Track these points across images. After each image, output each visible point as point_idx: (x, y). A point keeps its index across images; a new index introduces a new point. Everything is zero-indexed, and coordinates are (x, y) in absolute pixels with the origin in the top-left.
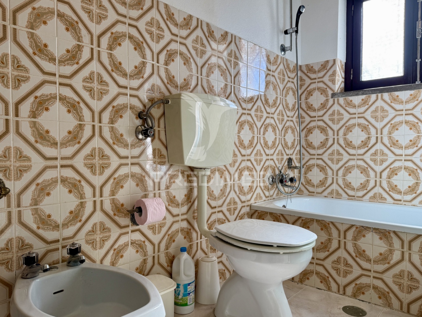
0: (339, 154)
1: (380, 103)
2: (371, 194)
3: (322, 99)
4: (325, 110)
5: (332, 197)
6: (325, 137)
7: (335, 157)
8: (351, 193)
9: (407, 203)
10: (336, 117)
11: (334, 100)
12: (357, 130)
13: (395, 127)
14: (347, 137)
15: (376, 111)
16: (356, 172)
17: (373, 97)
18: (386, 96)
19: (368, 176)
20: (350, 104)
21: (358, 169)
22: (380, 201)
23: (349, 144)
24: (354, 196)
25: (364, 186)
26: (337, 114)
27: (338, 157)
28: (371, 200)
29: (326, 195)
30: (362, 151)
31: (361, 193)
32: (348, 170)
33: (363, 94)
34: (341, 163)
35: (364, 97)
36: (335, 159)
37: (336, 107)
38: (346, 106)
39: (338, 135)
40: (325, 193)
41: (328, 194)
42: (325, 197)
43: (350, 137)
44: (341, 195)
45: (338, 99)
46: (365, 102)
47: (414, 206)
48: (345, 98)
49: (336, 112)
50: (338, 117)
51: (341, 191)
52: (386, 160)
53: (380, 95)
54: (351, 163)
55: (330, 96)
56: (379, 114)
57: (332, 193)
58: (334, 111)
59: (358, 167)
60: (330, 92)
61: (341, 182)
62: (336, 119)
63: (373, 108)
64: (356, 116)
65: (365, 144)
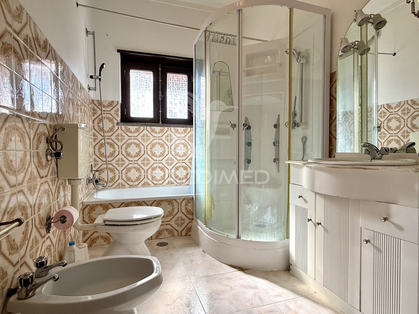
0: (123, 160)
1: (145, 132)
2: (142, 183)
3: (111, 125)
4: (112, 133)
5: (119, 188)
6: (113, 150)
7: (120, 162)
8: (131, 183)
9: (160, 185)
10: (120, 137)
11: (118, 127)
12: (133, 146)
13: (153, 146)
14: (127, 150)
15: (143, 136)
16: (133, 171)
17: (142, 128)
18: (148, 128)
19: (140, 173)
20: (128, 130)
21: (135, 169)
22: (147, 186)
23: (129, 154)
24: (133, 185)
25: (138, 179)
26: (120, 136)
27: (122, 162)
28: (142, 186)
29: (115, 187)
30: (136, 159)
31: (136, 183)
32: (129, 170)
33: (136, 126)
34: (124, 166)
35: (137, 127)
36: (120, 164)
37: (120, 131)
38: (126, 131)
39: (121, 149)
40: (114, 186)
41: (116, 186)
42: (114, 188)
43: (129, 150)
44: (125, 186)
45: (121, 127)
46: (137, 130)
47: (164, 186)
48: (126, 127)
49: (120, 134)
50: (121, 138)
51: (124, 183)
52: (150, 163)
53: (145, 127)
54: (130, 166)
55: (116, 124)
56: (145, 138)
57: (119, 185)
58: (119, 133)
59: (135, 168)
60: (115, 122)
61: (124, 178)
62: (120, 139)
63: (142, 134)
64: (133, 138)
65: (138, 154)
